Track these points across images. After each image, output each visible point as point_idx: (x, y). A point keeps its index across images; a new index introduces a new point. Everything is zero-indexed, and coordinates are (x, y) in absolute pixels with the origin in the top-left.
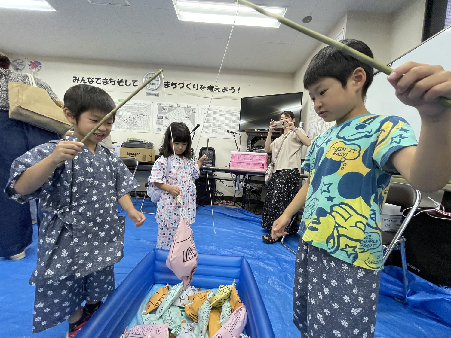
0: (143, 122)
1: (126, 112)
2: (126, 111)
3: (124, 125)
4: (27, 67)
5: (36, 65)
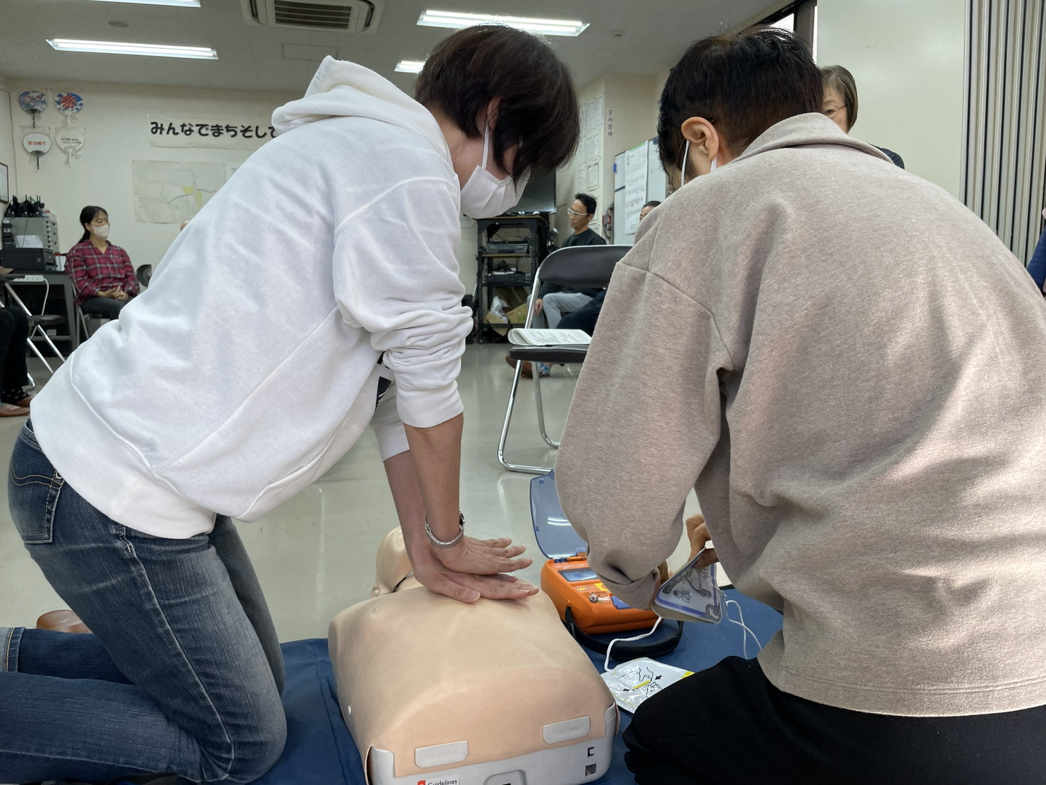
4: (53, 106)
5: (71, 101)
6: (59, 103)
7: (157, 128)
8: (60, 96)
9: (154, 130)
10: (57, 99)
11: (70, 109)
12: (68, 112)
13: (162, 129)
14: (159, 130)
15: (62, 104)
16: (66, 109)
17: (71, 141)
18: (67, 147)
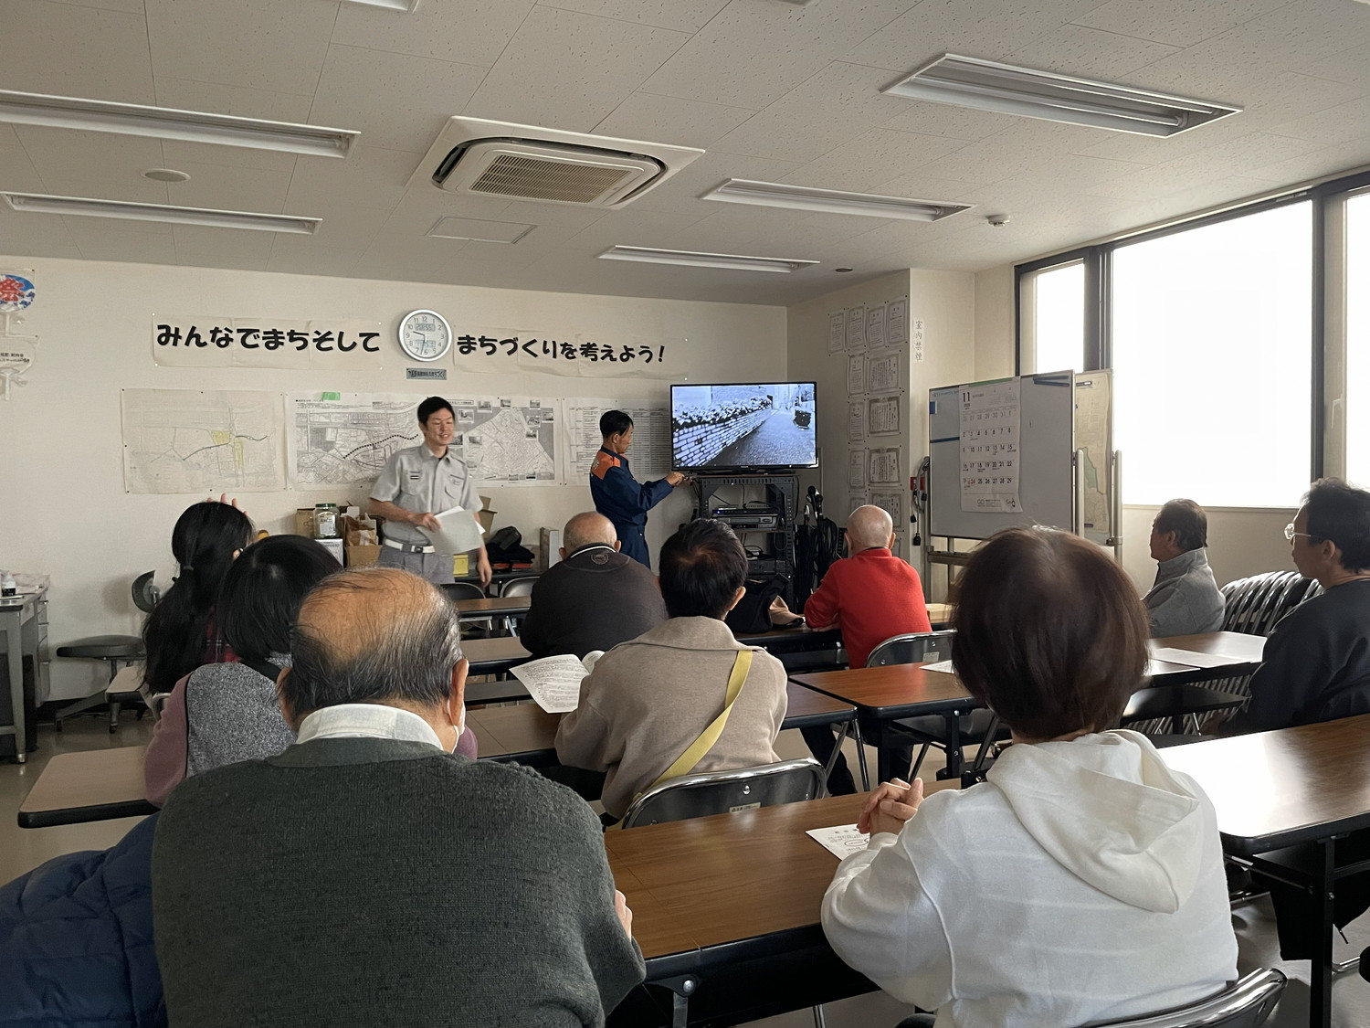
1: (347, 431)
2: (345, 426)
3: (345, 472)
5: (12, 288)
7: (168, 335)
9: (163, 339)
11: (11, 303)
12: (7, 307)
13: (177, 336)
14: (172, 339)
16: (3, 302)
17: (9, 357)
18: (4, 368)
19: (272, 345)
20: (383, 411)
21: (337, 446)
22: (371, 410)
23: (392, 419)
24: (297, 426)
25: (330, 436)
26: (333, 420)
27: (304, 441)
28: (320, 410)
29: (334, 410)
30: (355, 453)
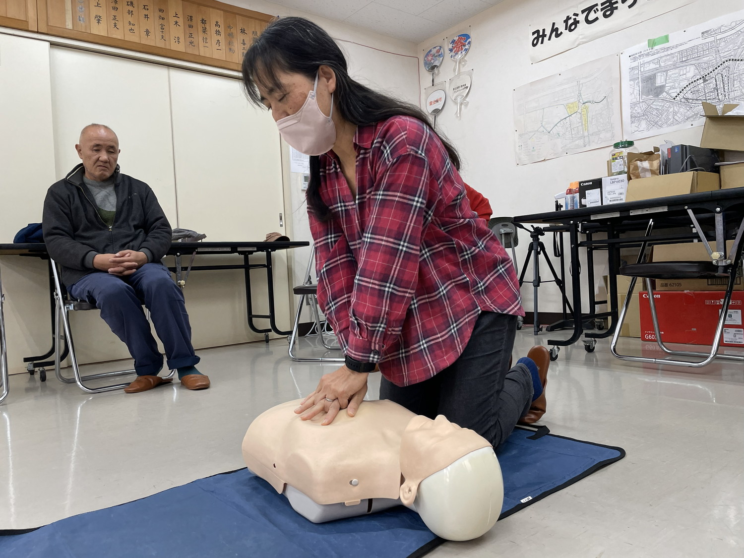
0: (737, 84)
1: (677, 71)
2: (675, 66)
3: (675, 113)
4: (448, 54)
5: (461, 43)
6: (451, 50)
7: (537, 38)
8: (453, 42)
9: (535, 43)
10: (450, 46)
11: (460, 52)
12: (459, 56)
13: (544, 35)
14: (540, 39)
15: (453, 51)
16: (456, 54)
17: (461, 88)
18: (457, 96)
19: (608, 13)
20: (712, 39)
21: (667, 89)
22: (701, 41)
23: (723, 44)
24: (630, 80)
25: (659, 81)
26: (662, 64)
27: (636, 92)
28: (650, 58)
29: (662, 54)
30: (685, 91)
